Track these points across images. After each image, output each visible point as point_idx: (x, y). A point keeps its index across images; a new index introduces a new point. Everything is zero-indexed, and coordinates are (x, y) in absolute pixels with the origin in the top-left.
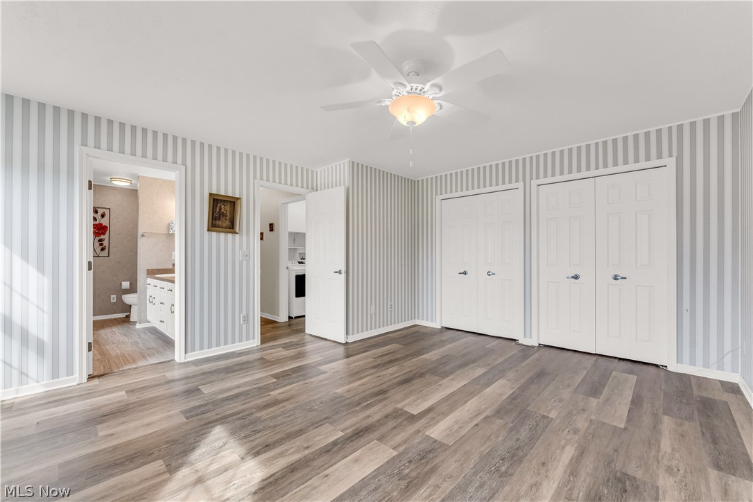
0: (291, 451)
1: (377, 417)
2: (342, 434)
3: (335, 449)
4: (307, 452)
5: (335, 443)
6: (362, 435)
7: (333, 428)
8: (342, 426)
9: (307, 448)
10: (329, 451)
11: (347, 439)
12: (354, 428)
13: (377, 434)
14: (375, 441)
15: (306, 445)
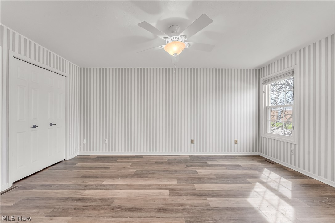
0: (234, 202)
1: (185, 197)
2: (208, 198)
3: (214, 195)
4: (227, 199)
5: (213, 196)
6: (200, 194)
7: (210, 203)
8: (205, 201)
9: (226, 200)
10: (218, 195)
11: (207, 195)
12: (200, 198)
13: (194, 191)
14: (197, 190)
15: (226, 201)
